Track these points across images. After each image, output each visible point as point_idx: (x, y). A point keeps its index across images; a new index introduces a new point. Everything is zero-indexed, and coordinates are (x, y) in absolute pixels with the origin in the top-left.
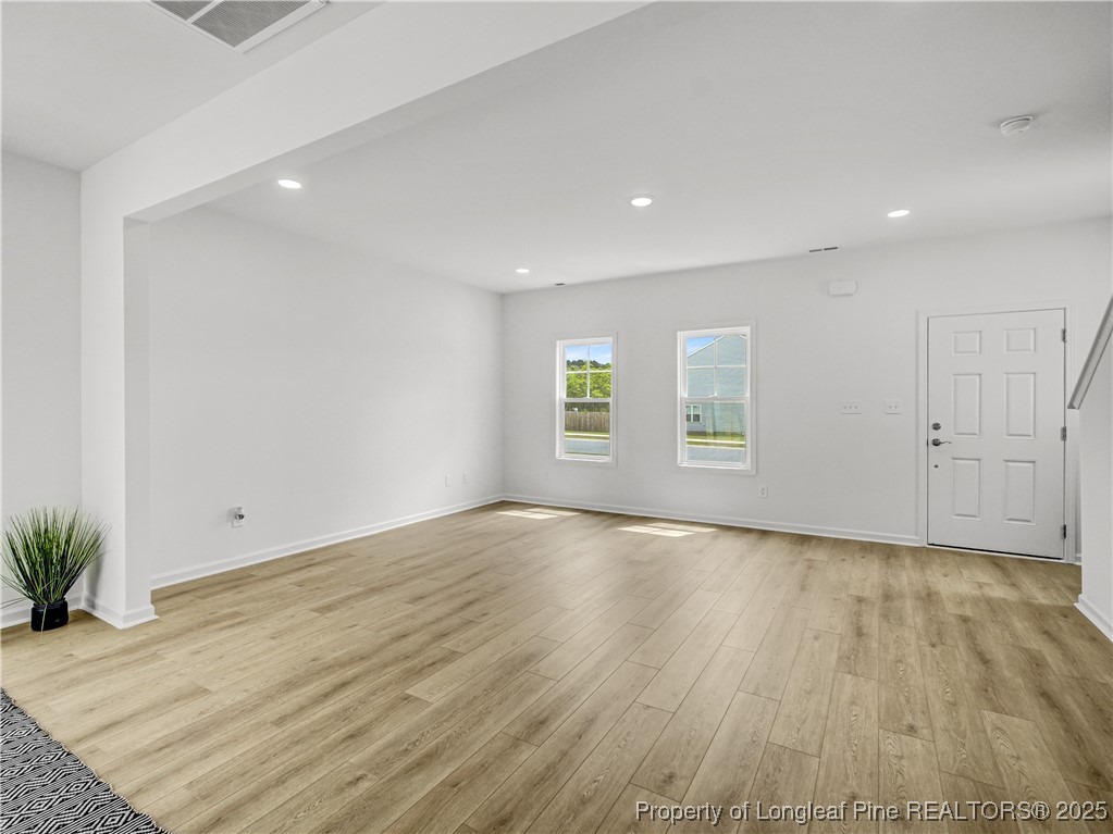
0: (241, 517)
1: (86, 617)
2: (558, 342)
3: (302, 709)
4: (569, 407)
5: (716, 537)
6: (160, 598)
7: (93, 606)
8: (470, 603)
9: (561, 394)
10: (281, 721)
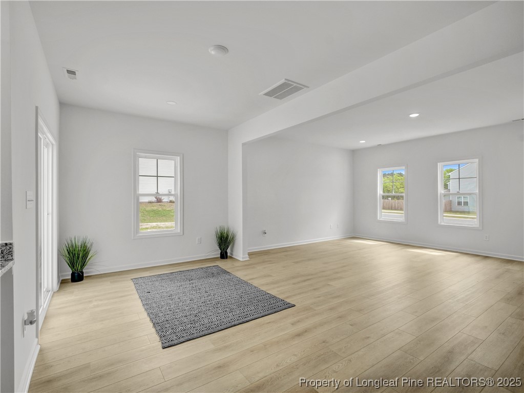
0: (266, 233)
1: (231, 257)
2: (378, 170)
3: (299, 282)
4: (383, 197)
5: (457, 256)
6: (250, 254)
7: (232, 255)
8: (345, 266)
9: (380, 192)
10: (294, 284)
